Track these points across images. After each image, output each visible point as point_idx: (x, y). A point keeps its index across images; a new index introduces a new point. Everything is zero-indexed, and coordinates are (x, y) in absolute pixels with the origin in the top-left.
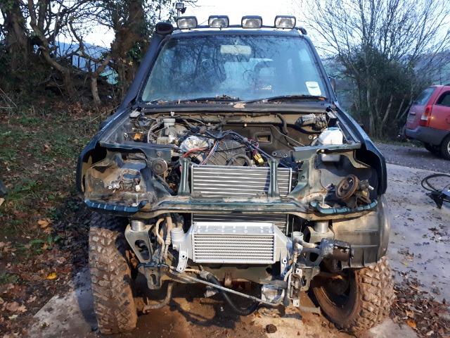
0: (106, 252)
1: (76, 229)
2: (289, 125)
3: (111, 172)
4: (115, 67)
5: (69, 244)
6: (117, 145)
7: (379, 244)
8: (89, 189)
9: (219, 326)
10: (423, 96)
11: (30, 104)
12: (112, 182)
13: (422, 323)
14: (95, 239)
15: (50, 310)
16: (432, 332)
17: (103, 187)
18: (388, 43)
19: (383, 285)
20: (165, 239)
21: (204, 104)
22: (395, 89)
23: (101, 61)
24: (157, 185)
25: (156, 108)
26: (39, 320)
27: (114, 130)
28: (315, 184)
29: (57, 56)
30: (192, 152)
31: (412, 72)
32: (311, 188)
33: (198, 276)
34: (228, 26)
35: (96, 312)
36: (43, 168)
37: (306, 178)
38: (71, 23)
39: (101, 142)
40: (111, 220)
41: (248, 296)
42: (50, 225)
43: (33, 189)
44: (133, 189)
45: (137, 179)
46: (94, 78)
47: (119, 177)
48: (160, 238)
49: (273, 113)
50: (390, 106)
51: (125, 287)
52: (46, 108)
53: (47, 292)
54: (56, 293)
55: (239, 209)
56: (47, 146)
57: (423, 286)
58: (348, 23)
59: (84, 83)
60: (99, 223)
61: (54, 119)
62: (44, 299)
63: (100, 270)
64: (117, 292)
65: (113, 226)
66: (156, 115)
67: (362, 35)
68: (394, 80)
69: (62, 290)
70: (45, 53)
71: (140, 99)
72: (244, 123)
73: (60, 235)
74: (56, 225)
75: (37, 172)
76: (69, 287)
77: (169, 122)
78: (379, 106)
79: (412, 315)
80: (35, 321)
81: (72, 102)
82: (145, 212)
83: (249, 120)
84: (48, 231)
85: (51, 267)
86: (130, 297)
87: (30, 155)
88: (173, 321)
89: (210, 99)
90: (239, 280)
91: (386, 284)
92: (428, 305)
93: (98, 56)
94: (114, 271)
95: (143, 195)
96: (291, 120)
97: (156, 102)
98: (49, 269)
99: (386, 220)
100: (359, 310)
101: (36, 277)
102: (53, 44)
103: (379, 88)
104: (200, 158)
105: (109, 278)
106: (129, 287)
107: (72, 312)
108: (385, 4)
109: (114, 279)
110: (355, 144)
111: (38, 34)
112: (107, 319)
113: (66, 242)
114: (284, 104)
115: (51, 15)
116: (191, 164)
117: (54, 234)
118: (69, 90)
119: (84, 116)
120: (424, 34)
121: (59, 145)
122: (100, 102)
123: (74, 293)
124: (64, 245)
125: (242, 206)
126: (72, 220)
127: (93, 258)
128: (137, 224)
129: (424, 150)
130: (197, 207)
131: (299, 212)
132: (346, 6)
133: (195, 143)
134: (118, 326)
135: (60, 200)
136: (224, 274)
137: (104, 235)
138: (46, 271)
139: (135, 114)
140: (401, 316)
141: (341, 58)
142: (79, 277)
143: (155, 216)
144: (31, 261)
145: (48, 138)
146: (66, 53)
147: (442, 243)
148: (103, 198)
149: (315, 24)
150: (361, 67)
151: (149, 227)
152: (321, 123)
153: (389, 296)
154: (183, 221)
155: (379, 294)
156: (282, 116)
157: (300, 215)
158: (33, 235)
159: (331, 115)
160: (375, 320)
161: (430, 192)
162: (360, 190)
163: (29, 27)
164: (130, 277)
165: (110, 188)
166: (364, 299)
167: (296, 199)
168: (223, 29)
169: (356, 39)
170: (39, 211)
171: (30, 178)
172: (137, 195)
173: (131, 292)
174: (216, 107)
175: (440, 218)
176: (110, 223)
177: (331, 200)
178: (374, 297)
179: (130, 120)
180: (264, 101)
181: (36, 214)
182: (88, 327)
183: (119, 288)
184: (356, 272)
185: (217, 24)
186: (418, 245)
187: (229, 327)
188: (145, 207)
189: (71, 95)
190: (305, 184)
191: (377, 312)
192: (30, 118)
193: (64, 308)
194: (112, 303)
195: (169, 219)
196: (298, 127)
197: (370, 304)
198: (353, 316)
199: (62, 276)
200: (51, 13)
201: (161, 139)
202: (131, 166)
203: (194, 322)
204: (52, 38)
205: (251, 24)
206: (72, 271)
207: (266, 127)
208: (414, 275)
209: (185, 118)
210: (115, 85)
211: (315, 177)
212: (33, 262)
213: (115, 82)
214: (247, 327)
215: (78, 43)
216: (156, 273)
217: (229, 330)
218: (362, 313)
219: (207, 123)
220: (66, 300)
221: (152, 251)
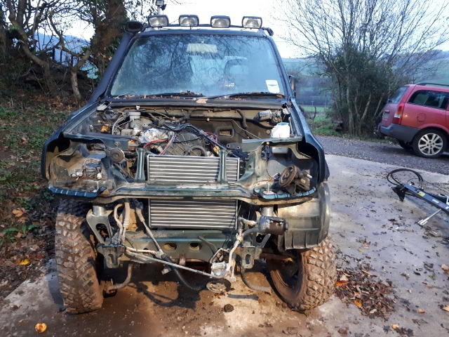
0: (72, 235)
1: (50, 218)
2: (248, 120)
3: (76, 161)
4: (96, 62)
5: (43, 232)
6: (80, 136)
7: (320, 227)
8: (55, 177)
9: (180, 306)
10: (398, 94)
11: (9, 97)
12: (76, 170)
13: (368, 302)
14: (62, 224)
15: (21, 293)
16: (375, 310)
17: (67, 175)
18: (368, 42)
19: (326, 265)
20: (123, 223)
21: (169, 99)
22: (374, 88)
23: (81, 56)
24: (115, 173)
25: (122, 102)
26: (9, 302)
27: (79, 122)
28: (263, 174)
29: (37, 49)
30: (152, 143)
31: (390, 71)
32: (258, 177)
33: (154, 256)
34: (198, 25)
35: (61, 292)
36: (20, 160)
37: (252, 168)
38: (50, 17)
39: (65, 133)
40: (77, 207)
41: (196, 271)
42: (24, 215)
43: (8, 180)
44: (94, 177)
45: (98, 168)
46: (74, 72)
47: (83, 166)
48: (119, 222)
49: (233, 108)
50: (368, 104)
51: (90, 268)
52: (25, 101)
53: (18, 277)
54: (27, 278)
55: (190, 194)
56: (24, 139)
57: (374, 270)
58: (328, 22)
59: (64, 77)
60: (66, 209)
61: (33, 112)
62: (15, 283)
63: (65, 252)
64: (82, 273)
65: (79, 213)
66: (122, 109)
67: (342, 34)
68: (373, 80)
69: (34, 275)
70: (24, 47)
71: (109, 94)
72: (207, 118)
73: (34, 225)
74: (30, 215)
75: (13, 164)
76: (40, 273)
77: (134, 115)
78: (358, 104)
79: (359, 296)
80: (5, 303)
81: (52, 96)
82: (104, 197)
83: (211, 114)
84: (22, 220)
85: (23, 253)
86: (94, 278)
87: (7, 147)
88: (138, 302)
89: (175, 95)
90: (193, 260)
91: (328, 265)
92: (376, 287)
93: (78, 50)
94: (78, 253)
95: (104, 182)
96: (250, 115)
97: (123, 96)
98: (22, 255)
99: (327, 207)
100: (305, 290)
101: (8, 263)
102: (32, 38)
103: (359, 86)
104: (160, 149)
105: (73, 259)
106: (93, 269)
107: (42, 294)
108: (363, 4)
109: (79, 260)
110: (298, 138)
111: (16, 27)
112: (71, 299)
113: (40, 231)
114: (244, 100)
115: (31, 9)
116: (147, 154)
117: (28, 224)
118: (48, 84)
119: (63, 110)
120: (402, 34)
121: (37, 138)
122: (80, 96)
123: (45, 278)
124: (39, 234)
125: (193, 192)
126: (47, 210)
127: (59, 241)
128: (98, 209)
129: (399, 146)
130: (151, 193)
131: (244, 197)
132: (326, 7)
133: (154, 135)
134: (82, 305)
135: (36, 191)
136: (178, 255)
137: (70, 220)
138: (18, 257)
139: (102, 107)
140: (349, 296)
141: (321, 56)
142: (51, 264)
143: (112, 201)
144: (4, 248)
145: (26, 131)
146: (46, 47)
147: (399, 232)
148: (67, 185)
149: (296, 23)
150: (341, 66)
151: (109, 212)
152: (276, 119)
153: (332, 276)
154: (142, 207)
155: (322, 274)
156: (242, 112)
157: (245, 200)
158: (7, 224)
159: (286, 111)
160: (320, 298)
161: (395, 186)
162: (299, 178)
163: (8, 20)
164: (94, 259)
165: (74, 175)
166: (309, 279)
167: (243, 186)
168: (194, 28)
169: (337, 39)
170: (13, 201)
171: (6, 169)
172: (98, 182)
173: (94, 273)
174: (179, 101)
175: (401, 210)
176: (76, 209)
177: (275, 188)
178: (318, 276)
179: (97, 113)
180: (225, 97)
181: (11, 204)
182: (57, 307)
183: (83, 269)
184: (302, 254)
185: (188, 23)
186: (376, 234)
187: (189, 307)
188: (104, 193)
189: (51, 89)
190: (252, 173)
191: (321, 291)
192: (8, 111)
193: (35, 292)
194: (76, 283)
195: (127, 205)
196: (256, 122)
197: (315, 283)
198: (300, 296)
199: (34, 262)
200: (30, 6)
201: (126, 131)
202: (96, 156)
203: (158, 303)
204: (31, 33)
205: (220, 23)
206: (44, 257)
207: (227, 121)
208: (367, 261)
209: (150, 112)
210: (95, 80)
211: (262, 167)
212: (7, 249)
213: (95, 77)
214: (206, 307)
215: (58, 36)
216: (113, 253)
217: (190, 310)
218: (307, 292)
219: (171, 116)
220: (37, 284)
221: (112, 233)
